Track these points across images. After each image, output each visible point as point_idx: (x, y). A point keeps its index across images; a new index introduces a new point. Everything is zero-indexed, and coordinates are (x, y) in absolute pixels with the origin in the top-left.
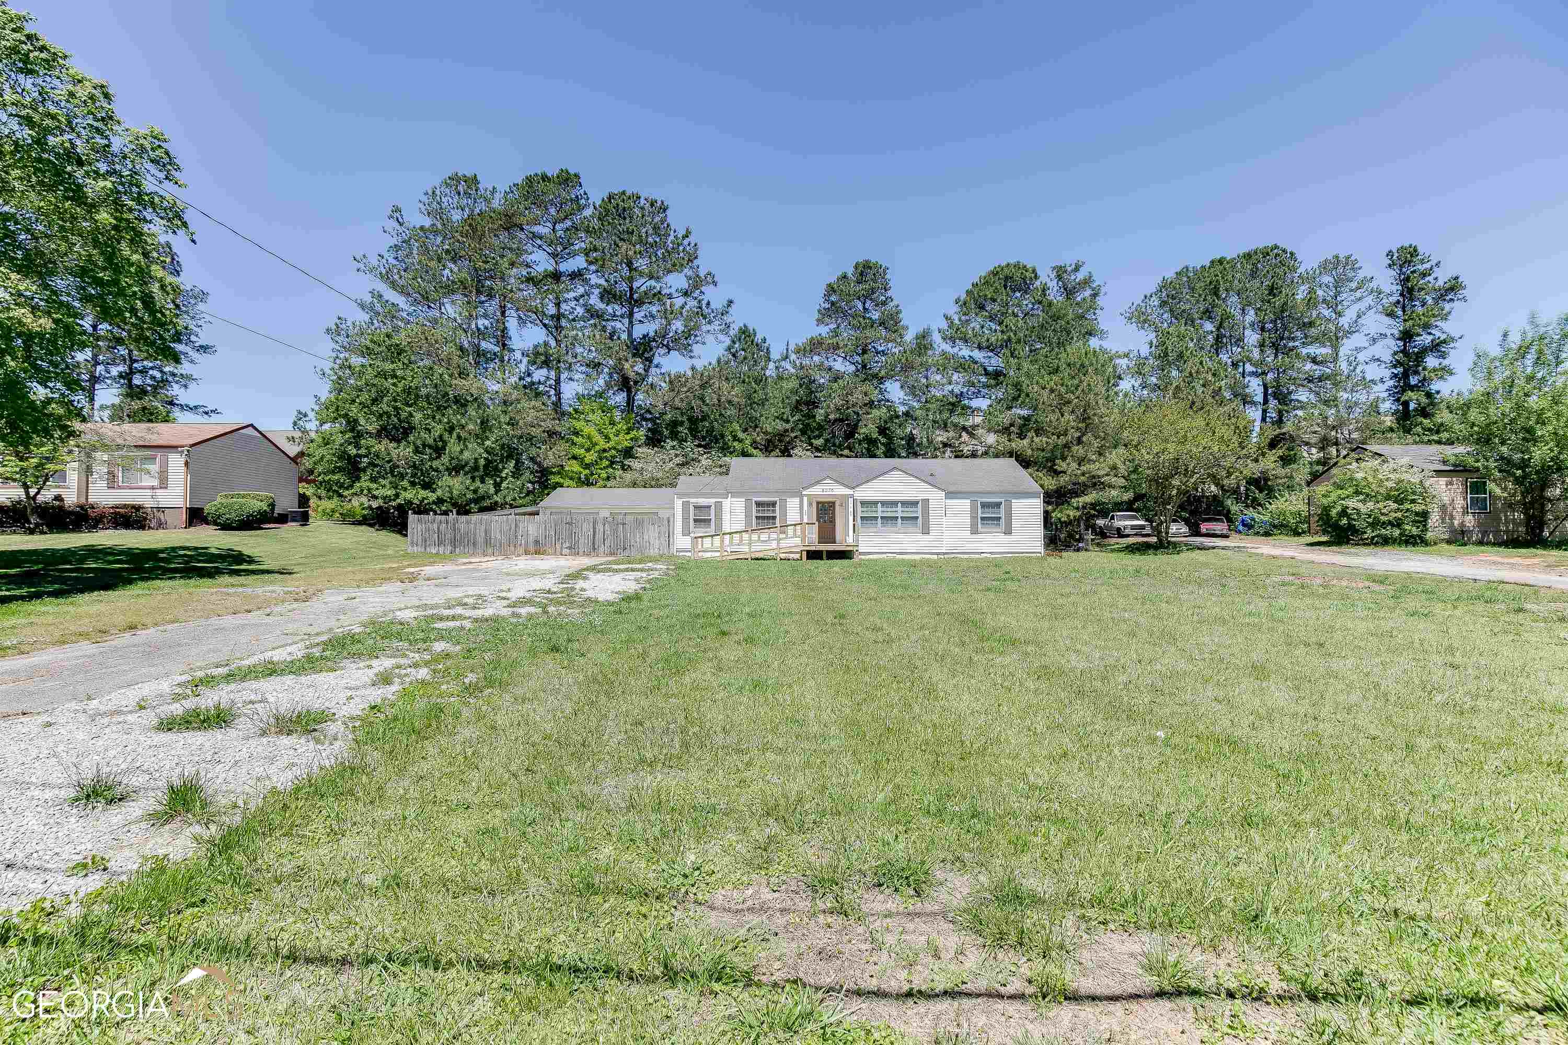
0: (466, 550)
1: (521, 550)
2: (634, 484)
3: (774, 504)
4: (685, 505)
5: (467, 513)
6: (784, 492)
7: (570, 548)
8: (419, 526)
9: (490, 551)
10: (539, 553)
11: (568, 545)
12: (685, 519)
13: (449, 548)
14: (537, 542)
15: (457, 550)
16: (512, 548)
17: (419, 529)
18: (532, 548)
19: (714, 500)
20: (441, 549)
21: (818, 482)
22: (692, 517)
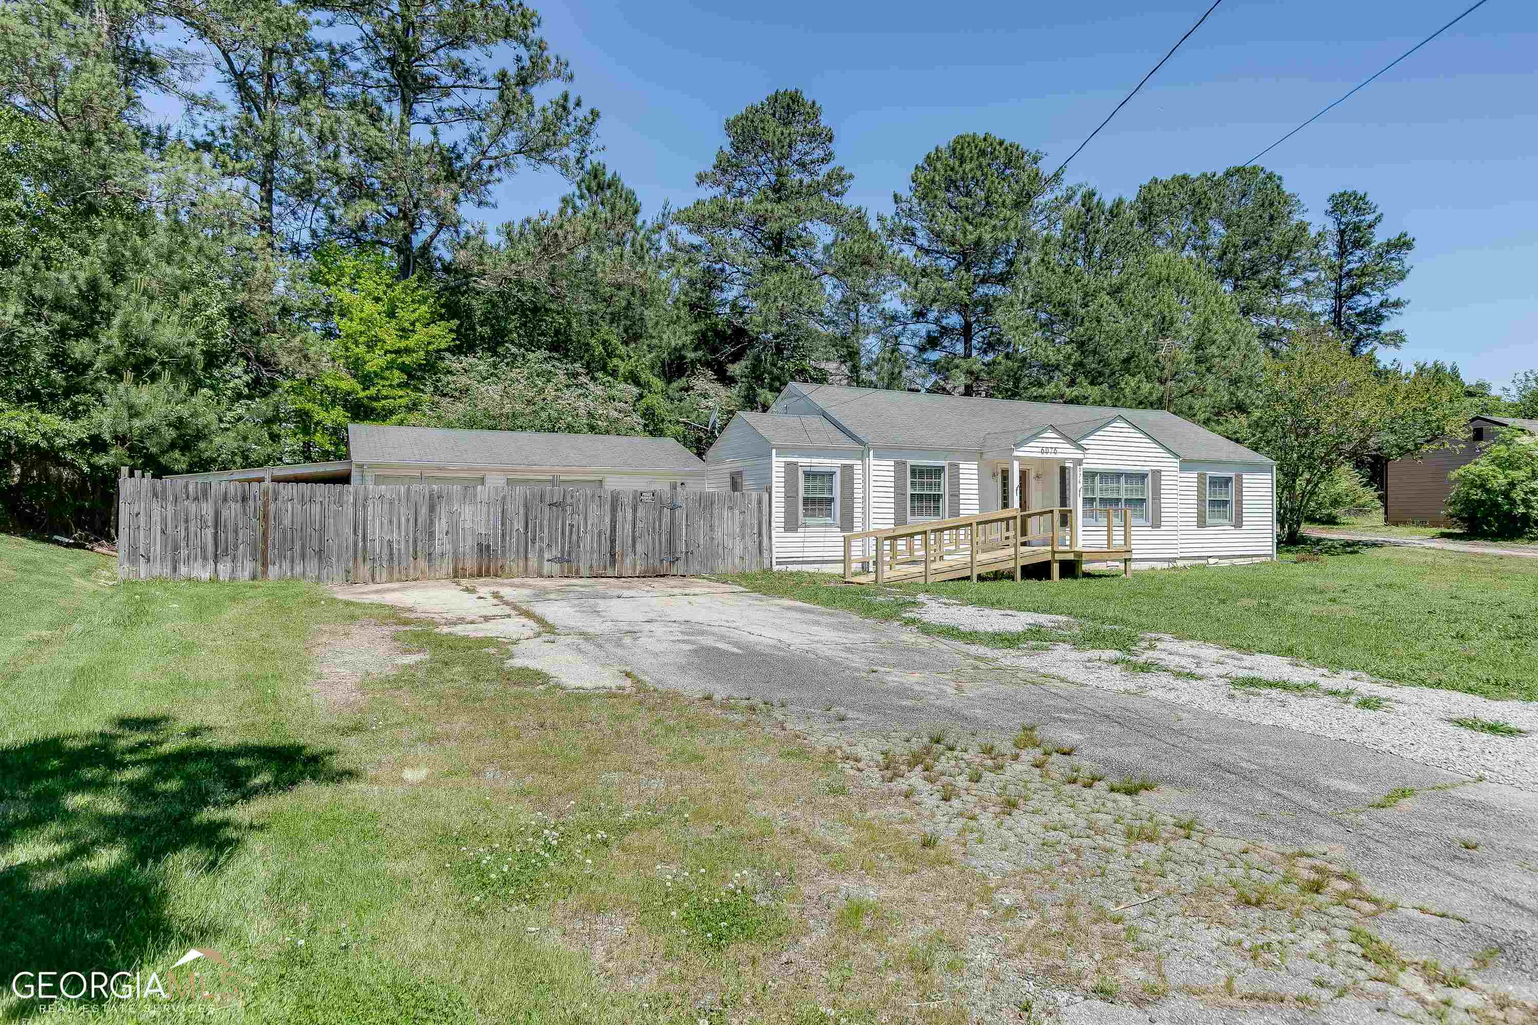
0: (298, 569)
1: (447, 566)
2: (471, 424)
3: (939, 471)
4: (791, 469)
5: (161, 471)
6: (953, 451)
7: (560, 560)
8: (156, 507)
9: (364, 570)
10: (488, 574)
11: (556, 552)
12: (790, 496)
13: (249, 566)
14: (483, 549)
15: (273, 571)
16: (422, 564)
17: (156, 518)
18: (470, 564)
19: (839, 462)
20: (224, 568)
21: (1035, 436)
22: (801, 494)
